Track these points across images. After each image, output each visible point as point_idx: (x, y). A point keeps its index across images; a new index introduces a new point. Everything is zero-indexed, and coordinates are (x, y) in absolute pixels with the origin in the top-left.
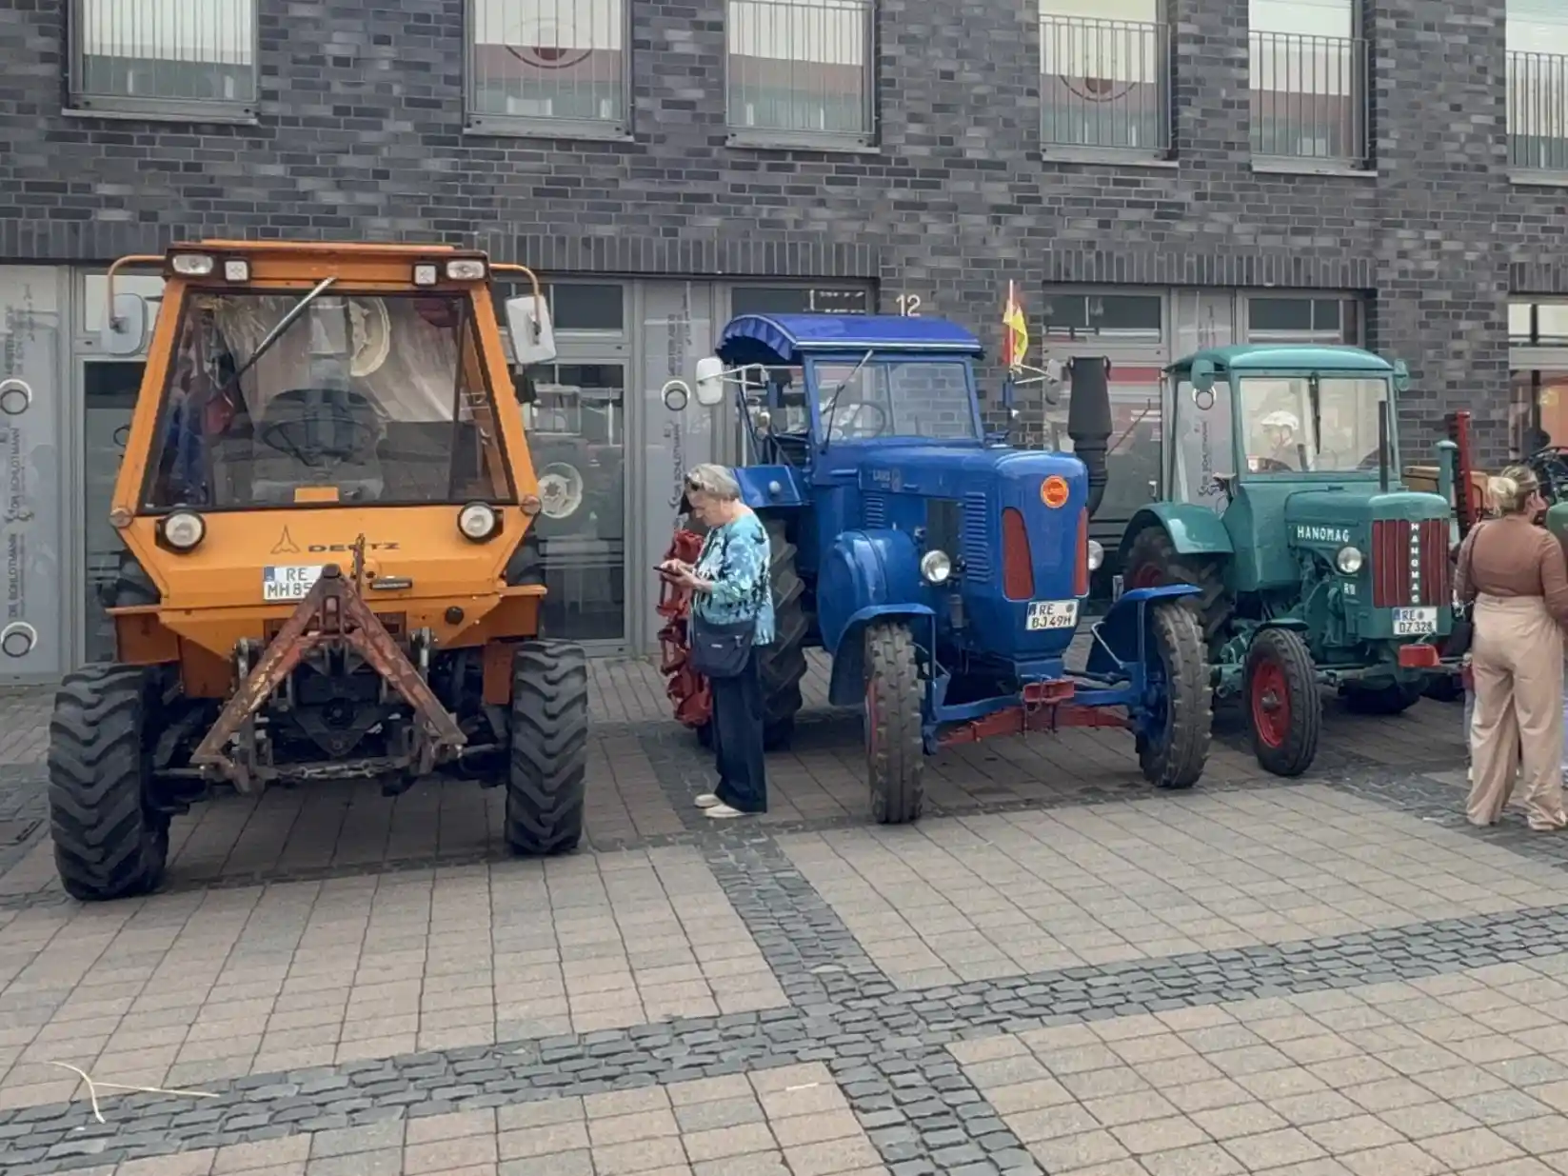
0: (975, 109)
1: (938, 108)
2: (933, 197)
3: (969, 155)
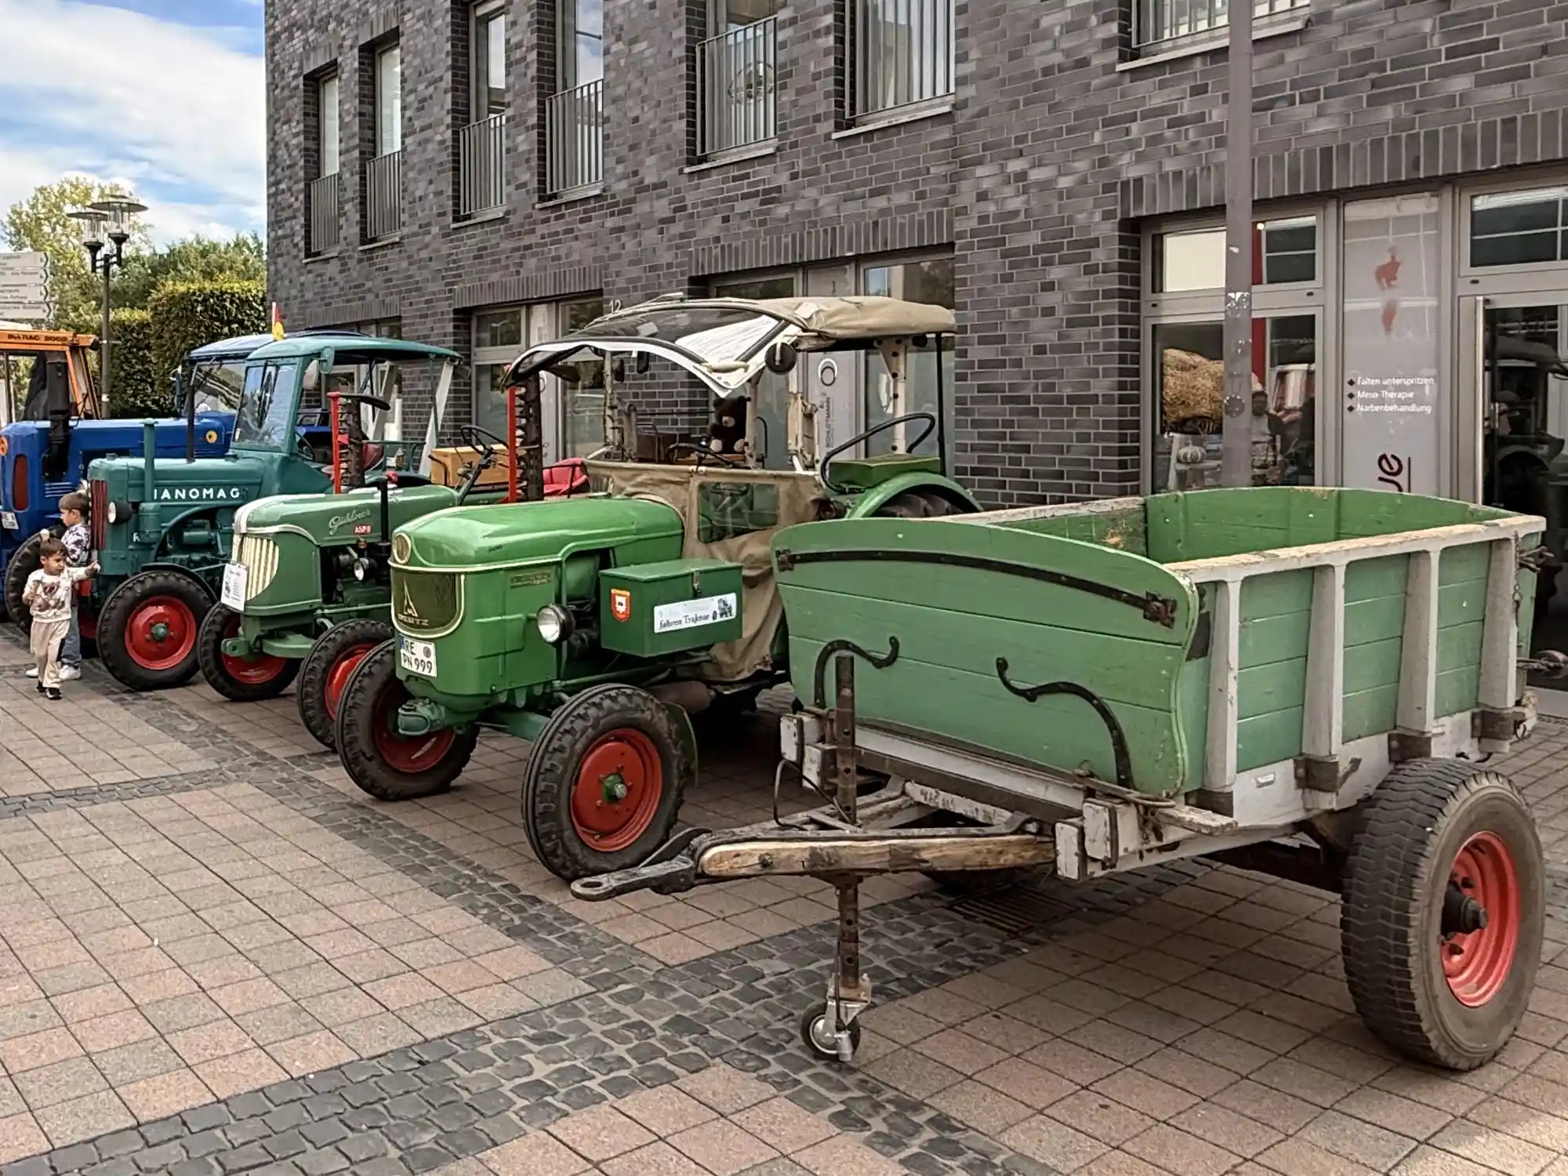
0: (650, 142)
1: (632, 148)
2: (629, 221)
3: (647, 182)
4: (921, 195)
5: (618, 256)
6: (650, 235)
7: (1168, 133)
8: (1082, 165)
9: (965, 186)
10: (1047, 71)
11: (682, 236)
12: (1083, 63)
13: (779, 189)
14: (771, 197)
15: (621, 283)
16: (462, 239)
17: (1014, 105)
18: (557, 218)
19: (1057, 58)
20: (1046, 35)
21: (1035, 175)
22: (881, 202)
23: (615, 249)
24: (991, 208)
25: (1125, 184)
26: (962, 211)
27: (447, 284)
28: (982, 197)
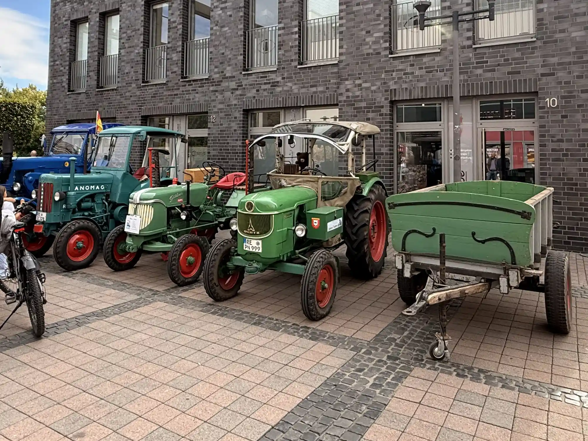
0: (229, 62)
1: (221, 63)
2: (219, 88)
3: (227, 75)
4: (327, 88)
5: (214, 100)
6: (228, 94)
7: (404, 77)
8: (378, 83)
9: (342, 86)
10: (368, 54)
11: (241, 95)
12: (379, 53)
13: (278, 82)
14: (275, 84)
15: (215, 110)
16: (146, 90)
17: (358, 63)
18: (189, 85)
19: (371, 51)
20: (367, 44)
21: (364, 85)
22: (314, 89)
23: (213, 98)
24: (350, 94)
25: (391, 90)
26: (341, 94)
27: (138, 106)
28: (347, 90)
